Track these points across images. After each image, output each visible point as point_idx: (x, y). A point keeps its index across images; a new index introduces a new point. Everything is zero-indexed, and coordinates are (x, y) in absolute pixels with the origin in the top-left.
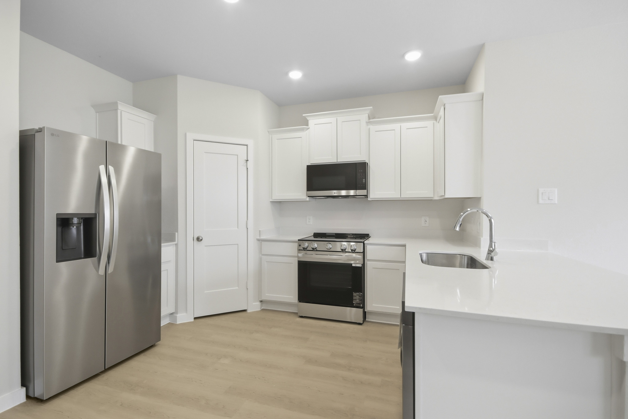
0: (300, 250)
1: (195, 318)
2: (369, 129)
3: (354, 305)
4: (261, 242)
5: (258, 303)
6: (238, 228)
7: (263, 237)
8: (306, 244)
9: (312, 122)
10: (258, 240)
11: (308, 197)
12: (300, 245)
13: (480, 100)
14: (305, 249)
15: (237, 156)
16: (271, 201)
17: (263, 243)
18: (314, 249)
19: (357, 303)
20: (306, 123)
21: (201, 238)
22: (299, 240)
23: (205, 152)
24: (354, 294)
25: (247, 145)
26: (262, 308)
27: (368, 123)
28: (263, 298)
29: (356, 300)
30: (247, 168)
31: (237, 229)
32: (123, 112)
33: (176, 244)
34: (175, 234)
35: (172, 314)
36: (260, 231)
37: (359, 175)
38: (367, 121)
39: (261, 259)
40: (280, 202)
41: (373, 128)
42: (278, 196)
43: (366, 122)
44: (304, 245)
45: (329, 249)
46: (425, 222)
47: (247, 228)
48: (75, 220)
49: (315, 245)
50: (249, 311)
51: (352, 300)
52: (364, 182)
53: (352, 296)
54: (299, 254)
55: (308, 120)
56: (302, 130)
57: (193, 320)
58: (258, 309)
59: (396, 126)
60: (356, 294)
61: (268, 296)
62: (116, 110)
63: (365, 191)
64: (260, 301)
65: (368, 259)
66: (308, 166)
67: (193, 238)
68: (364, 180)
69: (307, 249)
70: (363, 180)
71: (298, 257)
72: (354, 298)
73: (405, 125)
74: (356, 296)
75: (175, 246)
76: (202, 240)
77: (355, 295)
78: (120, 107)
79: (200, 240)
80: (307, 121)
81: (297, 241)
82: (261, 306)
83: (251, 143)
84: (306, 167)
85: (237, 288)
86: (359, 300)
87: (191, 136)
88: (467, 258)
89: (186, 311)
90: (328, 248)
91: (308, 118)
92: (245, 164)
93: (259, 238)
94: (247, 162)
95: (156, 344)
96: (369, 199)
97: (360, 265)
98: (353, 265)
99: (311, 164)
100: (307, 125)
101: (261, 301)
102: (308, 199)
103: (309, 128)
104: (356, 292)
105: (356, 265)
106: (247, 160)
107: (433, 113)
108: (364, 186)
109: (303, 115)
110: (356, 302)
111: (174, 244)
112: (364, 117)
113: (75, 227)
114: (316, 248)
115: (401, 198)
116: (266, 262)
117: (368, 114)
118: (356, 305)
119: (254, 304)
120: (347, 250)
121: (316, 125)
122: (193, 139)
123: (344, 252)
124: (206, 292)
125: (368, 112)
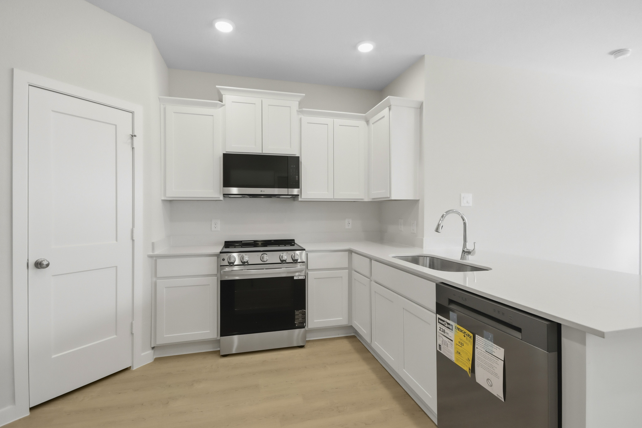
0: (220, 266)
1: (31, 409)
2: (301, 119)
3: (297, 325)
4: (156, 260)
5: (150, 352)
6: (117, 240)
7: (157, 252)
9: (228, 98)
10: (150, 257)
12: (223, 260)
13: (418, 108)
14: (231, 264)
15: (115, 126)
16: (162, 200)
17: (158, 260)
18: (244, 264)
19: (299, 323)
20: (219, 97)
21: (45, 264)
22: (221, 253)
23: (52, 111)
25: (132, 113)
26: (156, 357)
27: (300, 112)
28: (158, 343)
29: (298, 319)
30: (133, 148)
31: (115, 242)
36: (153, 244)
37: (291, 171)
38: (298, 109)
39: (155, 286)
41: (306, 119)
42: (174, 193)
43: (297, 111)
44: (229, 259)
45: (266, 262)
47: (133, 240)
50: (135, 368)
51: (294, 320)
52: (297, 179)
53: (294, 315)
54: (220, 271)
55: (222, 95)
56: (215, 106)
57: (27, 413)
58: (150, 360)
59: (329, 121)
60: (298, 312)
63: (298, 190)
65: (309, 269)
66: (224, 154)
68: (297, 177)
69: (235, 264)
70: (295, 177)
71: (220, 275)
72: (296, 317)
73: (338, 121)
74: (298, 315)
77: (297, 314)
79: (43, 266)
81: (219, 253)
82: (154, 355)
83: (139, 111)
84: (222, 155)
85: (115, 336)
86: (301, 319)
88: (429, 259)
89: (13, 400)
90: (264, 260)
91: (222, 92)
92: (130, 141)
93: (151, 253)
94: (132, 139)
96: (300, 199)
97: (303, 277)
98: (295, 278)
99: (226, 152)
100: (221, 100)
101: (153, 348)
102: (222, 198)
103: (224, 105)
104: (298, 310)
105: (298, 278)
106: (133, 136)
107: (365, 114)
108: (297, 185)
109: (217, 86)
112: (295, 105)
114: (247, 262)
115: (334, 199)
116: (165, 287)
117: (299, 101)
118: (299, 325)
119: (143, 354)
120: (287, 261)
121: (233, 103)
122: (28, 83)
123: (284, 263)
124: (53, 356)
125: (299, 99)
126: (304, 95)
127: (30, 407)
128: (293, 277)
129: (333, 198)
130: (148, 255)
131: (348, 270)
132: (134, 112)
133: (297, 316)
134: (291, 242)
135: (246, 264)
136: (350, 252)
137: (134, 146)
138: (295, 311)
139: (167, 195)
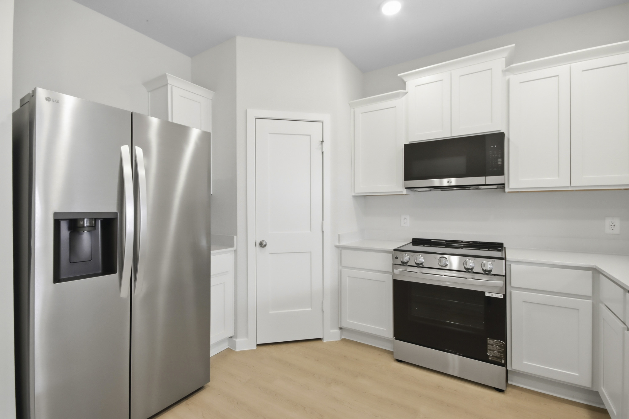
0: (395, 264)
1: (258, 345)
2: (508, 81)
3: (490, 358)
4: (341, 250)
5: (338, 331)
7: (343, 243)
8: (406, 257)
9: (411, 83)
10: (337, 247)
11: (406, 188)
12: (397, 258)
14: (404, 264)
15: (309, 136)
16: (352, 196)
17: (344, 251)
18: (418, 265)
19: (494, 356)
20: (403, 85)
21: (264, 244)
22: (395, 250)
23: (269, 133)
24: (490, 341)
26: (343, 337)
27: (507, 71)
28: (344, 325)
29: (493, 351)
30: (323, 152)
31: (310, 232)
32: (174, 88)
33: (235, 250)
34: (234, 238)
35: (231, 337)
36: (339, 235)
37: (490, 153)
38: (504, 68)
39: (340, 272)
40: (365, 196)
41: (515, 78)
42: (363, 188)
43: (502, 70)
44: (403, 258)
45: (444, 266)
46: (613, 227)
47: (323, 231)
48: (86, 223)
49: (421, 259)
50: (325, 340)
51: (486, 350)
52: (500, 163)
53: (486, 344)
54: (395, 270)
55: (406, 82)
56: (397, 96)
57: (255, 347)
58: (338, 339)
59: (562, 69)
60: (492, 341)
61: (350, 322)
62: (166, 85)
63: (503, 177)
64: (339, 328)
65: (513, 285)
66: (405, 145)
67: (256, 243)
68: (500, 160)
69: (408, 264)
70: (497, 161)
71: (394, 274)
72: (489, 347)
73: (578, 66)
74: (493, 345)
75: (233, 252)
76: (265, 246)
77: (491, 343)
78: (170, 81)
79: (263, 246)
80: (404, 83)
81: (393, 250)
82: (341, 335)
83: (327, 118)
84: (403, 147)
85: (310, 309)
86: (499, 352)
87: (252, 113)
89: (247, 335)
90: (443, 264)
91: (405, 80)
92: (320, 146)
93: (338, 244)
94: (322, 144)
95: (205, 385)
96: (507, 190)
97: (500, 296)
98: (487, 294)
99: (409, 142)
100: (404, 88)
101: (341, 328)
102: (405, 192)
103: (407, 93)
104: (493, 338)
105: (492, 295)
106: (322, 142)
108: (500, 171)
109: (399, 75)
110: (493, 354)
111: (232, 250)
112: (498, 63)
113: (86, 232)
114: (422, 264)
115: (571, 187)
116: (348, 277)
117: (506, 57)
118: (493, 359)
119: (332, 331)
120: (474, 270)
121: (417, 87)
122: (255, 117)
123: (469, 272)
124: (271, 312)
125: (506, 54)
126: (514, 45)
127: (257, 344)
128: (484, 293)
129: (569, 185)
130: (335, 245)
131: (591, 301)
132: (323, 121)
133: (491, 346)
134: (498, 246)
135: (421, 266)
136: (596, 272)
137: (323, 151)
138: (487, 339)
139: (357, 192)
